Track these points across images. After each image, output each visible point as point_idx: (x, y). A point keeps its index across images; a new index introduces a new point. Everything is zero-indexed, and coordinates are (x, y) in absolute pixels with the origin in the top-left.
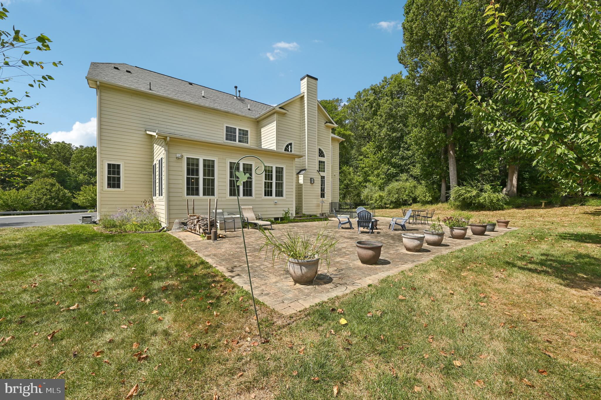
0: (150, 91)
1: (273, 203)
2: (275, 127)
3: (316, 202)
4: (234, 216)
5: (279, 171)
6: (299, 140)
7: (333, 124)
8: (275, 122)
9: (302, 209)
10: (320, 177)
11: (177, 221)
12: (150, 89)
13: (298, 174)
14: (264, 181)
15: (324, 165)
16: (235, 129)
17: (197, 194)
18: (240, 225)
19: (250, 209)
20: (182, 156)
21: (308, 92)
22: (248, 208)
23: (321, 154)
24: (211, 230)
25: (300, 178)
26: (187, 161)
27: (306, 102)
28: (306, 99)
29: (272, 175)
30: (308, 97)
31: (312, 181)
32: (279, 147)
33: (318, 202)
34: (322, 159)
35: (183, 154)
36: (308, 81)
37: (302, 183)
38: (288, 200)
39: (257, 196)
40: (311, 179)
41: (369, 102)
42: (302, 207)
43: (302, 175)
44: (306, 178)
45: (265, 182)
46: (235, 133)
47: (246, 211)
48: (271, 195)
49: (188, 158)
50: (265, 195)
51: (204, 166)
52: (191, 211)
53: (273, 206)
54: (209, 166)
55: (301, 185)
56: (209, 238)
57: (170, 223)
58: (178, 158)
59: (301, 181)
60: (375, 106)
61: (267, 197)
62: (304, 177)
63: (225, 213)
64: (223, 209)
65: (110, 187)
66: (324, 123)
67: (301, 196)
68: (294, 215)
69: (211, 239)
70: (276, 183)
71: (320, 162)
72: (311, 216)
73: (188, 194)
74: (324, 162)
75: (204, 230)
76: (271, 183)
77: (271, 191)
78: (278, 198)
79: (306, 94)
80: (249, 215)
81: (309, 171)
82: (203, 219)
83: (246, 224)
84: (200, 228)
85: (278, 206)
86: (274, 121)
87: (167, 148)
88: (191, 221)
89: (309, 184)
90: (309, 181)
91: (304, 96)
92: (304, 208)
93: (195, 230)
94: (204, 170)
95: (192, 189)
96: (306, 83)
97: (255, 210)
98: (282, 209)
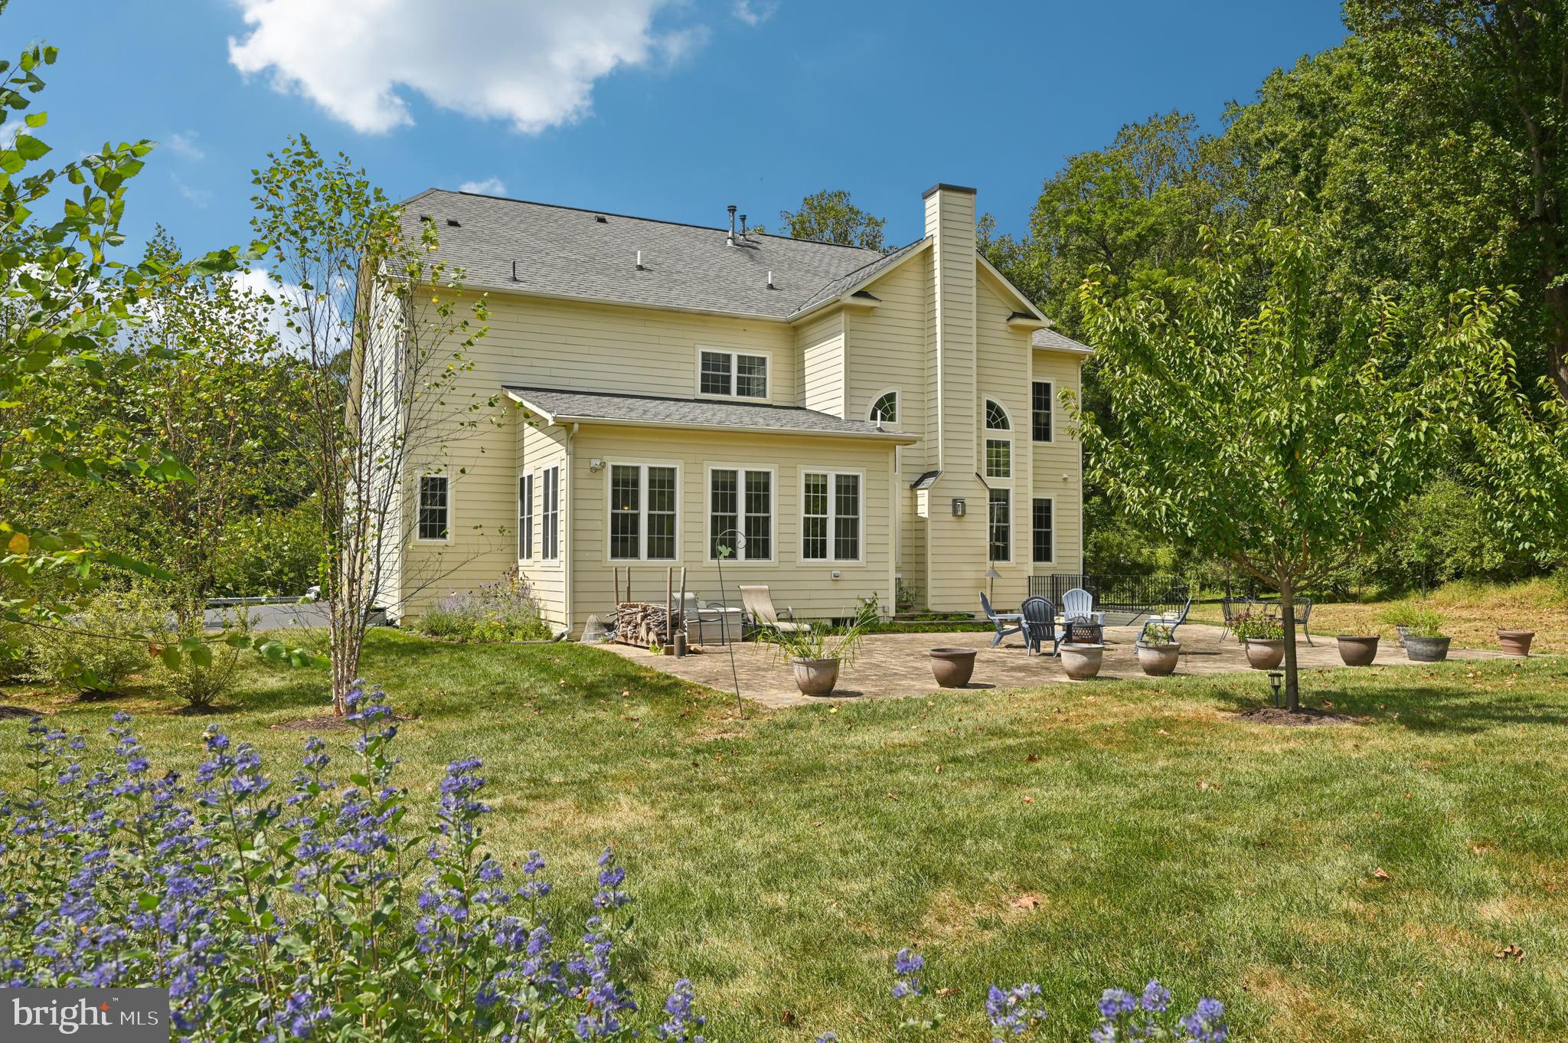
0: (515, 286)
1: (828, 576)
2: (842, 351)
3: (974, 575)
4: (722, 610)
5: (847, 487)
6: (918, 381)
7: (1037, 318)
8: (842, 336)
9: (924, 597)
10: (987, 494)
11: (592, 618)
12: (515, 279)
13: (915, 486)
14: (803, 515)
15: (1007, 455)
16: (728, 357)
17: (635, 554)
18: (738, 632)
19: (762, 591)
20: (603, 465)
21: (943, 236)
22: (756, 591)
23: (994, 419)
24: (672, 634)
25: (920, 501)
26: (614, 474)
27: (937, 265)
28: (937, 257)
29: (824, 499)
30: (943, 252)
31: (958, 507)
32: (855, 409)
33: (982, 575)
34: (998, 435)
35: (606, 459)
36: (942, 203)
37: (926, 515)
38: (871, 567)
39: (785, 557)
40: (955, 501)
41: (1283, 150)
42: (924, 588)
43: (926, 492)
44: (936, 501)
45: (806, 520)
46: (728, 369)
47: (753, 596)
48: (823, 555)
49: (615, 468)
50: (806, 555)
51: (652, 483)
52: (623, 596)
53: (829, 585)
54: (662, 484)
55: (923, 521)
56: (669, 652)
57: (577, 623)
58: (594, 470)
59: (923, 510)
60: (1307, 165)
61: (811, 560)
62: (931, 497)
63: (701, 604)
64: (696, 592)
65: (425, 536)
66: (1004, 320)
67: (924, 555)
68: (892, 613)
69: (672, 654)
70: (837, 521)
71: (990, 443)
72: (945, 616)
73: (614, 555)
74: (1006, 444)
75: (658, 635)
76: (824, 521)
77: (824, 543)
78: (843, 562)
79: (937, 241)
80: (762, 608)
81: (948, 477)
82: (655, 612)
83: (752, 631)
84: (649, 630)
85: (841, 585)
86: (838, 333)
87: (571, 448)
88: (627, 618)
89: (950, 517)
90: (950, 509)
91: (931, 247)
92: (931, 592)
93: (637, 638)
94: (651, 495)
95: (623, 542)
96: (938, 207)
97: (775, 595)
98: (855, 594)
